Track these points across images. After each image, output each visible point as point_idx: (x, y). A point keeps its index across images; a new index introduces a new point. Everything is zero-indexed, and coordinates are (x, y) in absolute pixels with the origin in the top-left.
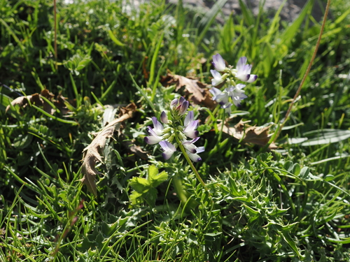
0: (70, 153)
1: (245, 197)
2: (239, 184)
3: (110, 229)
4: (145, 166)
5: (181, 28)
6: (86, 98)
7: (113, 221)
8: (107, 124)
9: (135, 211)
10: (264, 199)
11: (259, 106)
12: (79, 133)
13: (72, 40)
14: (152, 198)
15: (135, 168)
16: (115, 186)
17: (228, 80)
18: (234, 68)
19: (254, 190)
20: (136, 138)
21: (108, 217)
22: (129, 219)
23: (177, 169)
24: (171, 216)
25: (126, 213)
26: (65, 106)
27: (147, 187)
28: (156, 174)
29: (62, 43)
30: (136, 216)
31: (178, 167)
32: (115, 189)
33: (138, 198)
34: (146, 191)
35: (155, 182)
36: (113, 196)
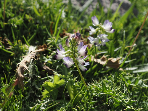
0: (9, 69)
1: (112, 93)
2: (107, 86)
3: (31, 110)
4: (51, 77)
5: (70, 12)
6: (19, 41)
7: (33, 105)
8: (31, 52)
9: (46, 101)
10: (122, 94)
11: (111, 50)
12: (15, 58)
13: (13, 12)
14: (55, 95)
15: (46, 77)
16: (34, 86)
17: (99, 31)
18: (103, 25)
19: (116, 90)
20: (46, 63)
21: (30, 104)
22: (42, 105)
23: (70, 79)
24: (66, 105)
25: (40, 102)
26: (8, 42)
27: (52, 88)
28: (58, 81)
29: (8, 12)
30: (46, 104)
31: (70, 77)
32: (34, 88)
33: (47, 94)
34: (52, 90)
35: (57, 85)
36: (33, 92)
